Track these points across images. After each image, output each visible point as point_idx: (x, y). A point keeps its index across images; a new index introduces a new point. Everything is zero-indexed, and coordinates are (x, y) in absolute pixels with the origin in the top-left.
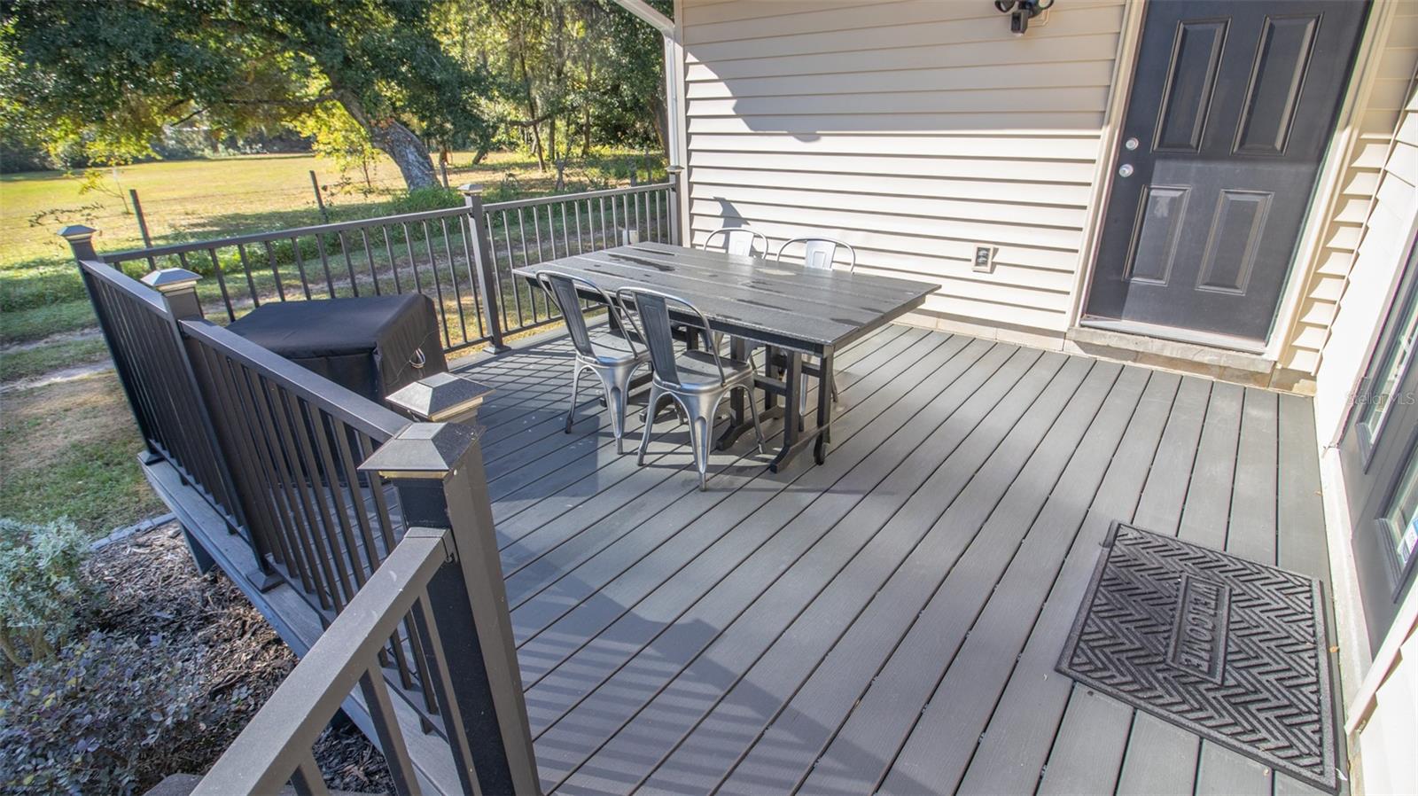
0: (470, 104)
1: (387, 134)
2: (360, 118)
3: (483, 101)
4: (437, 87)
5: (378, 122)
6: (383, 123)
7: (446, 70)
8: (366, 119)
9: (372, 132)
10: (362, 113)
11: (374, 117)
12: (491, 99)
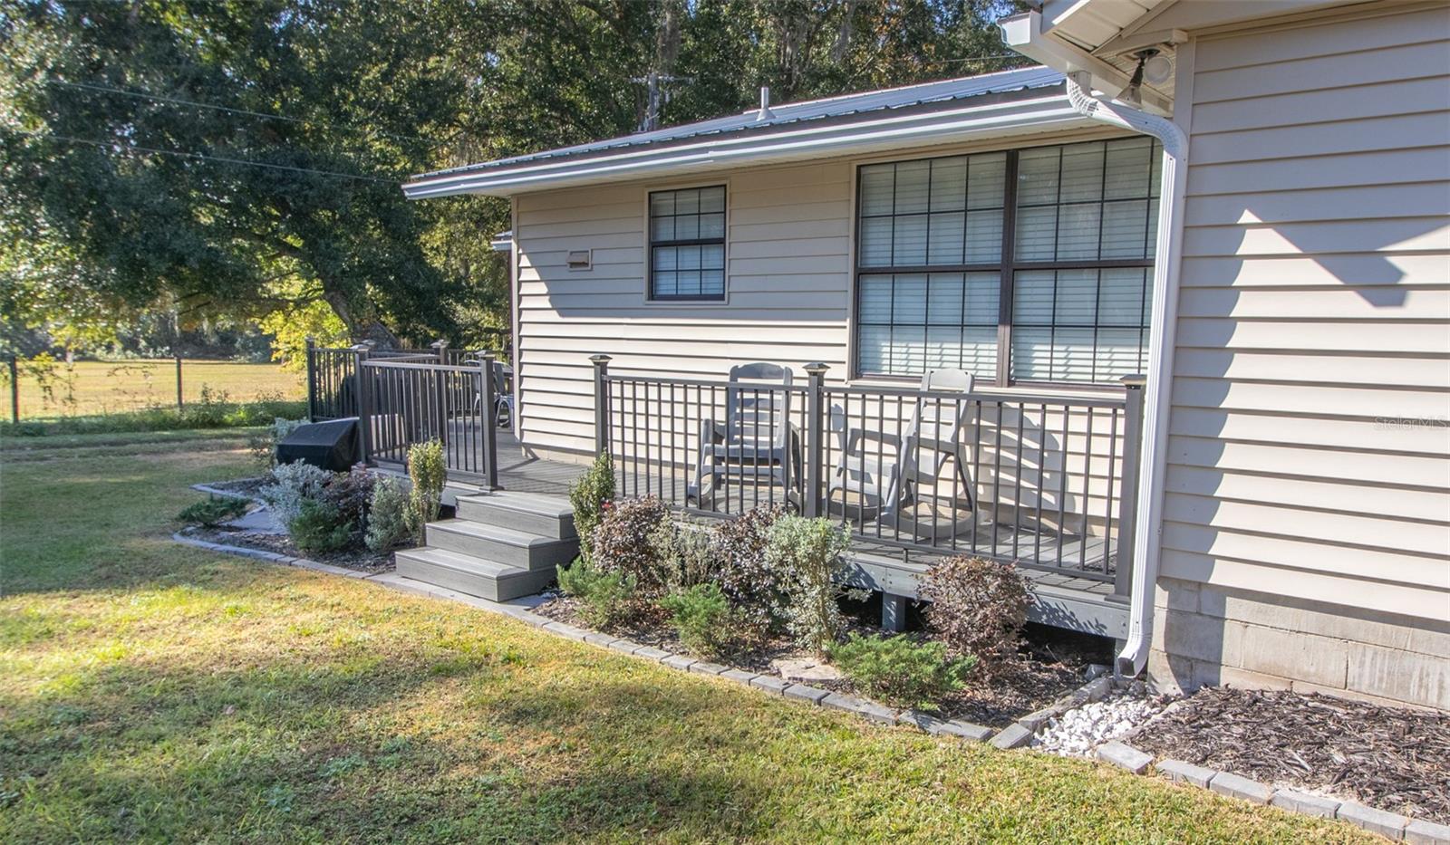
0: (446, 309)
1: (368, 331)
2: (346, 317)
3: (459, 308)
4: (419, 294)
5: (362, 320)
6: (366, 322)
7: (429, 281)
8: (351, 318)
9: (354, 328)
10: (348, 313)
11: (358, 317)
12: (467, 306)
